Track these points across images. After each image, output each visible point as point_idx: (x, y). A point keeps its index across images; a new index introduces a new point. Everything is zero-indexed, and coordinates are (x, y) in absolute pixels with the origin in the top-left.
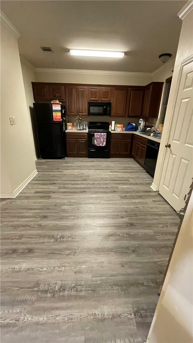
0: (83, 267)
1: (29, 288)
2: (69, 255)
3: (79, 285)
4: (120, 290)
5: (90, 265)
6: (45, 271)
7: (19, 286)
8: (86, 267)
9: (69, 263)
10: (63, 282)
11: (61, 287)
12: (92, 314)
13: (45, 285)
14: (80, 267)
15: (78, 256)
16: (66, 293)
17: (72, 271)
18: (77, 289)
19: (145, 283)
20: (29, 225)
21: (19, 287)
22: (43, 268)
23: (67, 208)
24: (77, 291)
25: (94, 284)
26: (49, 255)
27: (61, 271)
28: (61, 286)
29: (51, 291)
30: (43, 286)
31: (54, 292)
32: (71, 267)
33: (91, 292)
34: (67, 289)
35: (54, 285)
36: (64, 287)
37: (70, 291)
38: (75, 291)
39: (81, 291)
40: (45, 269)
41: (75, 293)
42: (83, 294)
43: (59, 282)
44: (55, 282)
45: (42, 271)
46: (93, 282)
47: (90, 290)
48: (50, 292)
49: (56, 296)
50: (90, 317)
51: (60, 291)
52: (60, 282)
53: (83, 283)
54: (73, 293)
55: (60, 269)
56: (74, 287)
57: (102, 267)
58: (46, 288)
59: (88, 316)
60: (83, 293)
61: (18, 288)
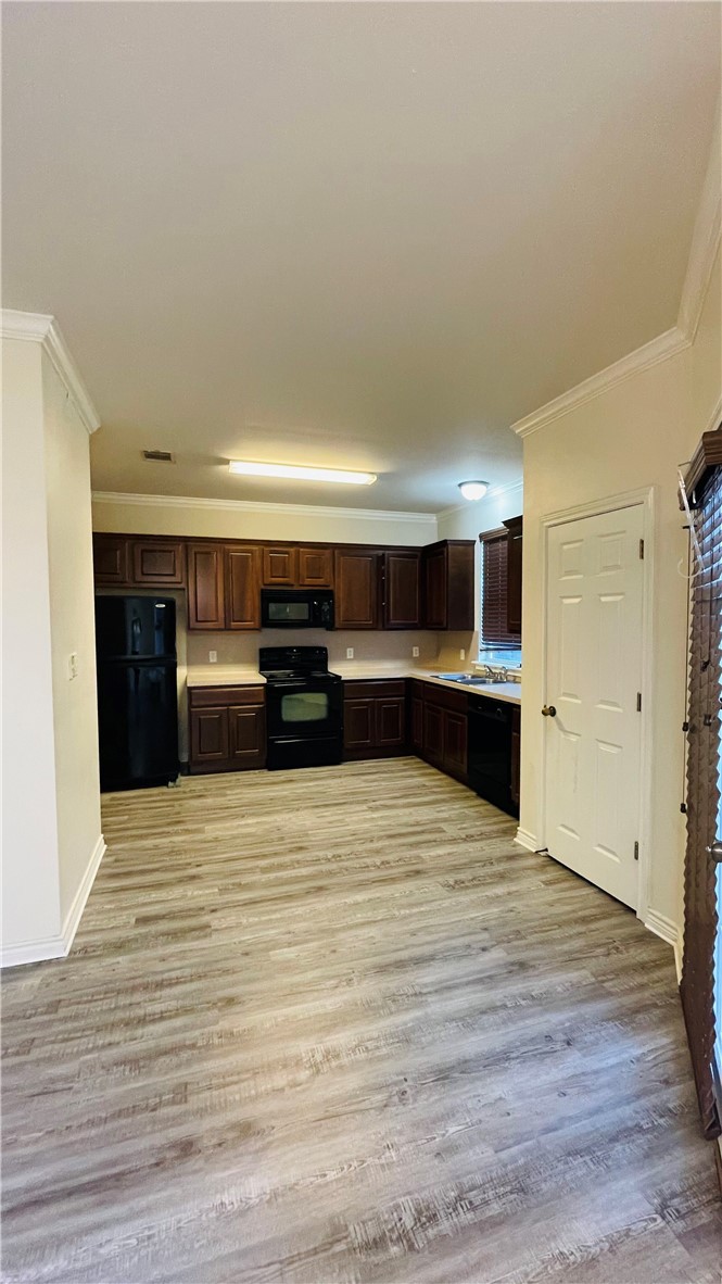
0: (452, 1130)
1: (315, 1251)
2: (386, 1106)
3: (471, 1190)
4: (590, 1163)
5: (468, 1120)
6: (338, 1180)
7: (275, 1258)
8: (460, 1127)
9: (400, 1133)
10: (416, 1196)
11: (420, 1212)
12: (554, 1259)
13: (363, 1223)
14: (444, 1135)
15: (415, 1101)
16: (445, 1226)
17: (427, 1154)
18: (471, 1203)
19: (642, 1123)
20: (188, 1043)
21: (281, 1262)
22: (325, 1175)
23: (292, 956)
24: (473, 1207)
25: (513, 1171)
26: (321, 1126)
27: (390, 1165)
28: (416, 1210)
29: (394, 1237)
30: (357, 1228)
31: (404, 1238)
32: (413, 1144)
33: (516, 1195)
34: (442, 1212)
35: (395, 1214)
36: (428, 1209)
37: (453, 1214)
38: (468, 1209)
39: (486, 1202)
40: (332, 1175)
41: (470, 1215)
42: (495, 1208)
43: (403, 1199)
44: (391, 1204)
45: (327, 1185)
46: (505, 1166)
47: (512, 1193)
48: (392, 1241)
49: (419, 1244)
50: (552, 1268)
51: (421, 1226)
52: (408, 1197)
53: (478, 1179)
54: (467, 1217)
55: (383, 1161)
56: (459, 1198)
57: (509, 1114)
58: (372, 1231)
59: (546, 1267)
60: (495, 1206)
61: (277, 1266)
